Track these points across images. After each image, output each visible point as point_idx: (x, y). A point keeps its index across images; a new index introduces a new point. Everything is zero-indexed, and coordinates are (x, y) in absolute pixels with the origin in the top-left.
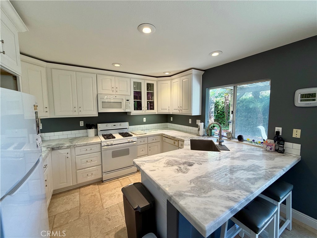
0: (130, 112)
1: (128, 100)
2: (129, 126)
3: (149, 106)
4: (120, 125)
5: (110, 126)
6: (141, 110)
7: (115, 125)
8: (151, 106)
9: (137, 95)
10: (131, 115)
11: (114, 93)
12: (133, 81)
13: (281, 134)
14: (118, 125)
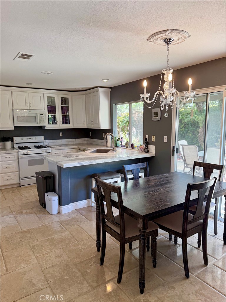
0: (45, 126)
1: (42, 115)
2: (45, 140)
3: (64, 120)
4: (36, 139)
5: (25, 139)
6: (56, 124)
7: (30, 139)
8: (66, 120)
9: (52, 110)
10: (46, 129)
11: (28, 108)
12: (46, 96)
13: (148, 140)
14: (33, 139)
